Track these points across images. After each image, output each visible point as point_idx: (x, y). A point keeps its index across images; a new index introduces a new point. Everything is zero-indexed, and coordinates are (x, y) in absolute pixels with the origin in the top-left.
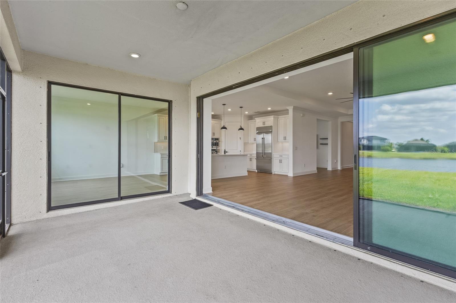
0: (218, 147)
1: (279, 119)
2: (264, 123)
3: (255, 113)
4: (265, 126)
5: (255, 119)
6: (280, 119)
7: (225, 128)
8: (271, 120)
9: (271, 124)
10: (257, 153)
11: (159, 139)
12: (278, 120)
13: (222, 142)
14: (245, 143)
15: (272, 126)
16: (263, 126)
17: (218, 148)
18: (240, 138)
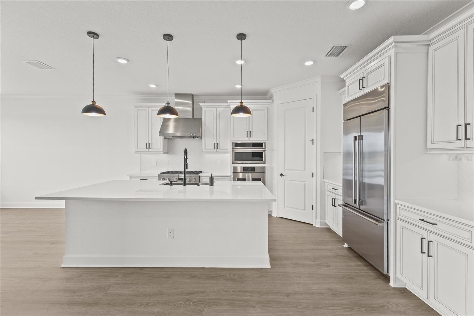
1: (430, 50)
2: (362, 83)
4: (366, 91)
5: (341, 77)
9: (384, 78)
11: (137, 148)
12: (428, 53)
13: (272, 151)
14: (325, 154)
16: (361, 93)
18: (313, 140)
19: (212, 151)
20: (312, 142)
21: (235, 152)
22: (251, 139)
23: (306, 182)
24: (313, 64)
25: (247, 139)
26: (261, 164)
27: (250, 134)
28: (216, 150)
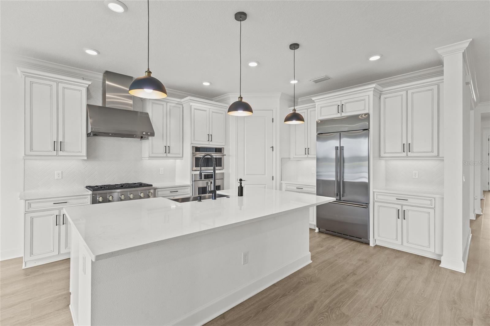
0: (217, 168)
1: (382, 97)
2: (341, 108)
3: (316, 82)
4: (344, 114)
5: (313, 99)
6: (387, 96)
7: (247, 107)
8: (367, 98)
9: (364, 109)
10: (317, 180)
11: (31, 149)
12: (380, 98)
13: (229, 156)
14: (282, 159)
15: (368, 114)
16: (339, 115)
17: (217, 172)
18: (273, 147)
19: (162, 155)
20: (272, 149)
21: (196, 158)
22: (211, 143)
23: (266, 185)
24: (297, 83)
25: (208, 143)
26: (219, 170)
27: (210, 137)
28: (167, 155)
